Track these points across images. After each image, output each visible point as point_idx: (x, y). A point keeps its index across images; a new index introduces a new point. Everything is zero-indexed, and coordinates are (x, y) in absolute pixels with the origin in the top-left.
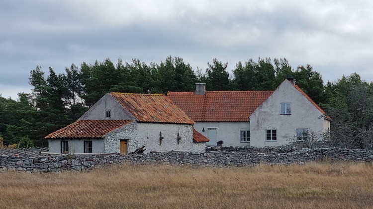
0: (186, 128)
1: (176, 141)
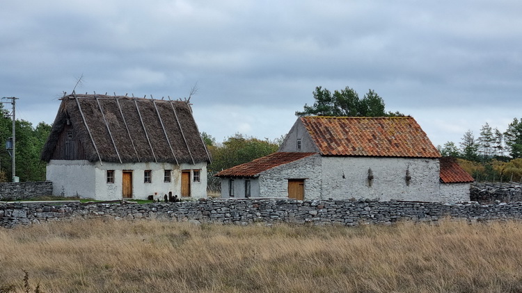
0: (424, 164)
1: (404, 181)
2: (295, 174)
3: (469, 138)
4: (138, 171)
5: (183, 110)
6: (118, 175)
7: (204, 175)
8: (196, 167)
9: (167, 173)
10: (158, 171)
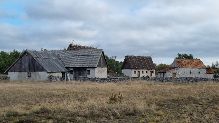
0: (203, 69)
1: (198, 73)
2: (174, 72)
3: (213, 64)
4: (141, 71)
5: (150, 58)
6: (137, 72)
7: (154, 72)
8: (153, 70)
9: (147, 71)
10: (145, 71)
